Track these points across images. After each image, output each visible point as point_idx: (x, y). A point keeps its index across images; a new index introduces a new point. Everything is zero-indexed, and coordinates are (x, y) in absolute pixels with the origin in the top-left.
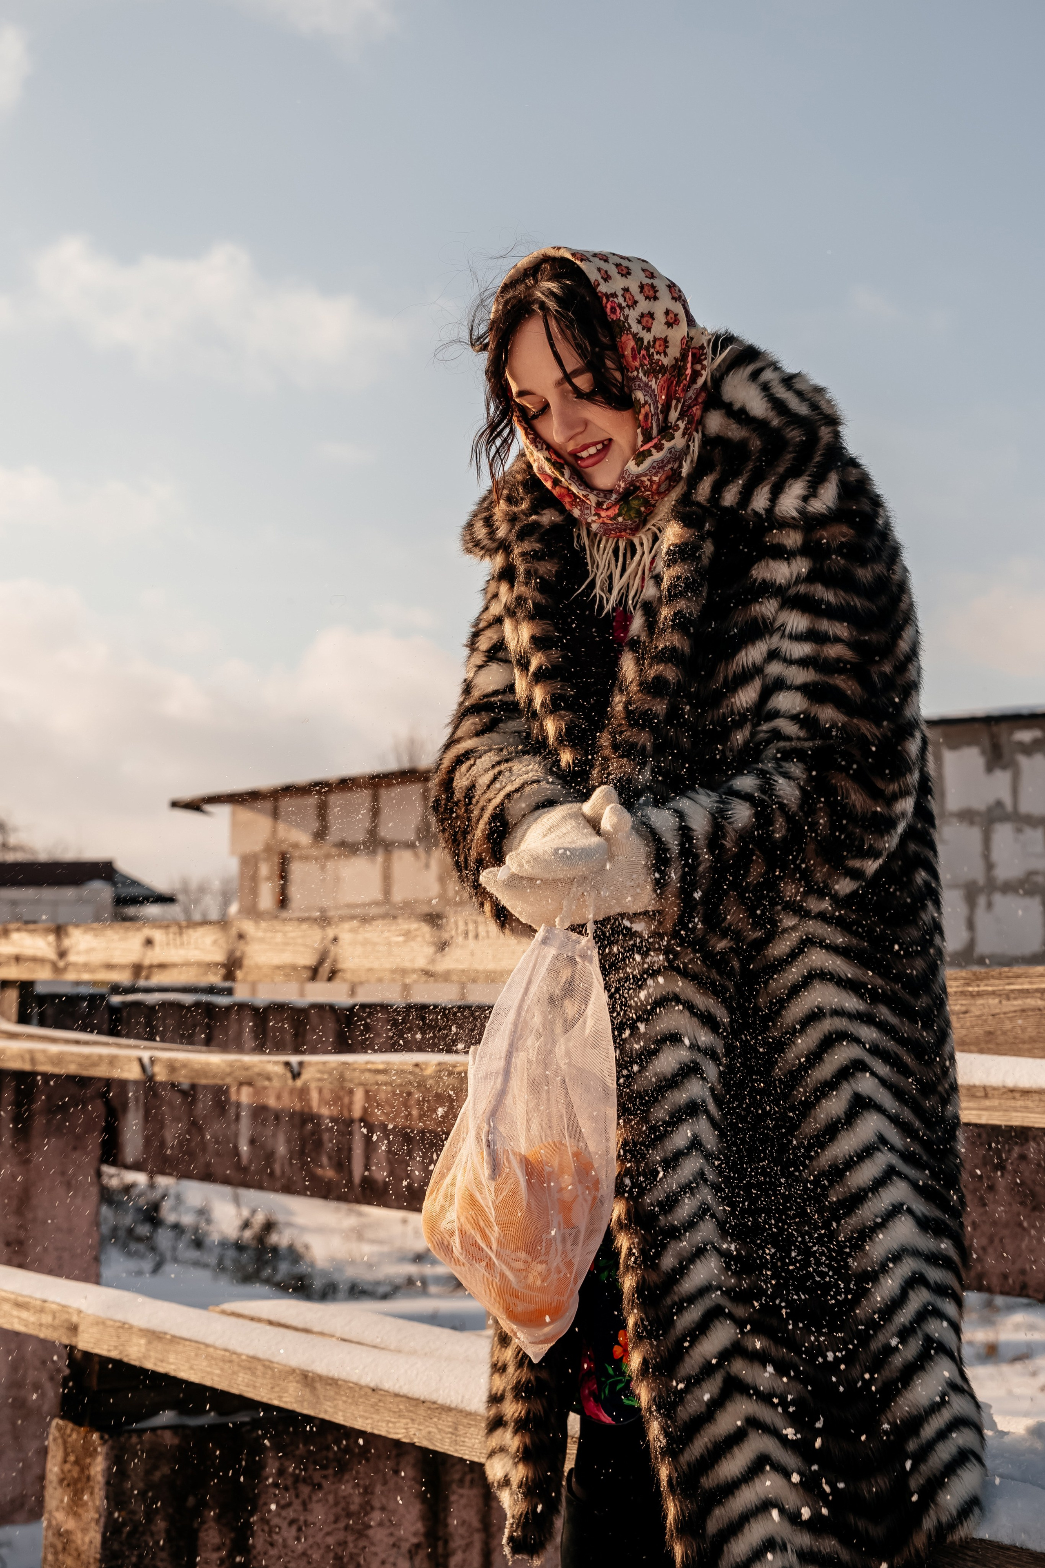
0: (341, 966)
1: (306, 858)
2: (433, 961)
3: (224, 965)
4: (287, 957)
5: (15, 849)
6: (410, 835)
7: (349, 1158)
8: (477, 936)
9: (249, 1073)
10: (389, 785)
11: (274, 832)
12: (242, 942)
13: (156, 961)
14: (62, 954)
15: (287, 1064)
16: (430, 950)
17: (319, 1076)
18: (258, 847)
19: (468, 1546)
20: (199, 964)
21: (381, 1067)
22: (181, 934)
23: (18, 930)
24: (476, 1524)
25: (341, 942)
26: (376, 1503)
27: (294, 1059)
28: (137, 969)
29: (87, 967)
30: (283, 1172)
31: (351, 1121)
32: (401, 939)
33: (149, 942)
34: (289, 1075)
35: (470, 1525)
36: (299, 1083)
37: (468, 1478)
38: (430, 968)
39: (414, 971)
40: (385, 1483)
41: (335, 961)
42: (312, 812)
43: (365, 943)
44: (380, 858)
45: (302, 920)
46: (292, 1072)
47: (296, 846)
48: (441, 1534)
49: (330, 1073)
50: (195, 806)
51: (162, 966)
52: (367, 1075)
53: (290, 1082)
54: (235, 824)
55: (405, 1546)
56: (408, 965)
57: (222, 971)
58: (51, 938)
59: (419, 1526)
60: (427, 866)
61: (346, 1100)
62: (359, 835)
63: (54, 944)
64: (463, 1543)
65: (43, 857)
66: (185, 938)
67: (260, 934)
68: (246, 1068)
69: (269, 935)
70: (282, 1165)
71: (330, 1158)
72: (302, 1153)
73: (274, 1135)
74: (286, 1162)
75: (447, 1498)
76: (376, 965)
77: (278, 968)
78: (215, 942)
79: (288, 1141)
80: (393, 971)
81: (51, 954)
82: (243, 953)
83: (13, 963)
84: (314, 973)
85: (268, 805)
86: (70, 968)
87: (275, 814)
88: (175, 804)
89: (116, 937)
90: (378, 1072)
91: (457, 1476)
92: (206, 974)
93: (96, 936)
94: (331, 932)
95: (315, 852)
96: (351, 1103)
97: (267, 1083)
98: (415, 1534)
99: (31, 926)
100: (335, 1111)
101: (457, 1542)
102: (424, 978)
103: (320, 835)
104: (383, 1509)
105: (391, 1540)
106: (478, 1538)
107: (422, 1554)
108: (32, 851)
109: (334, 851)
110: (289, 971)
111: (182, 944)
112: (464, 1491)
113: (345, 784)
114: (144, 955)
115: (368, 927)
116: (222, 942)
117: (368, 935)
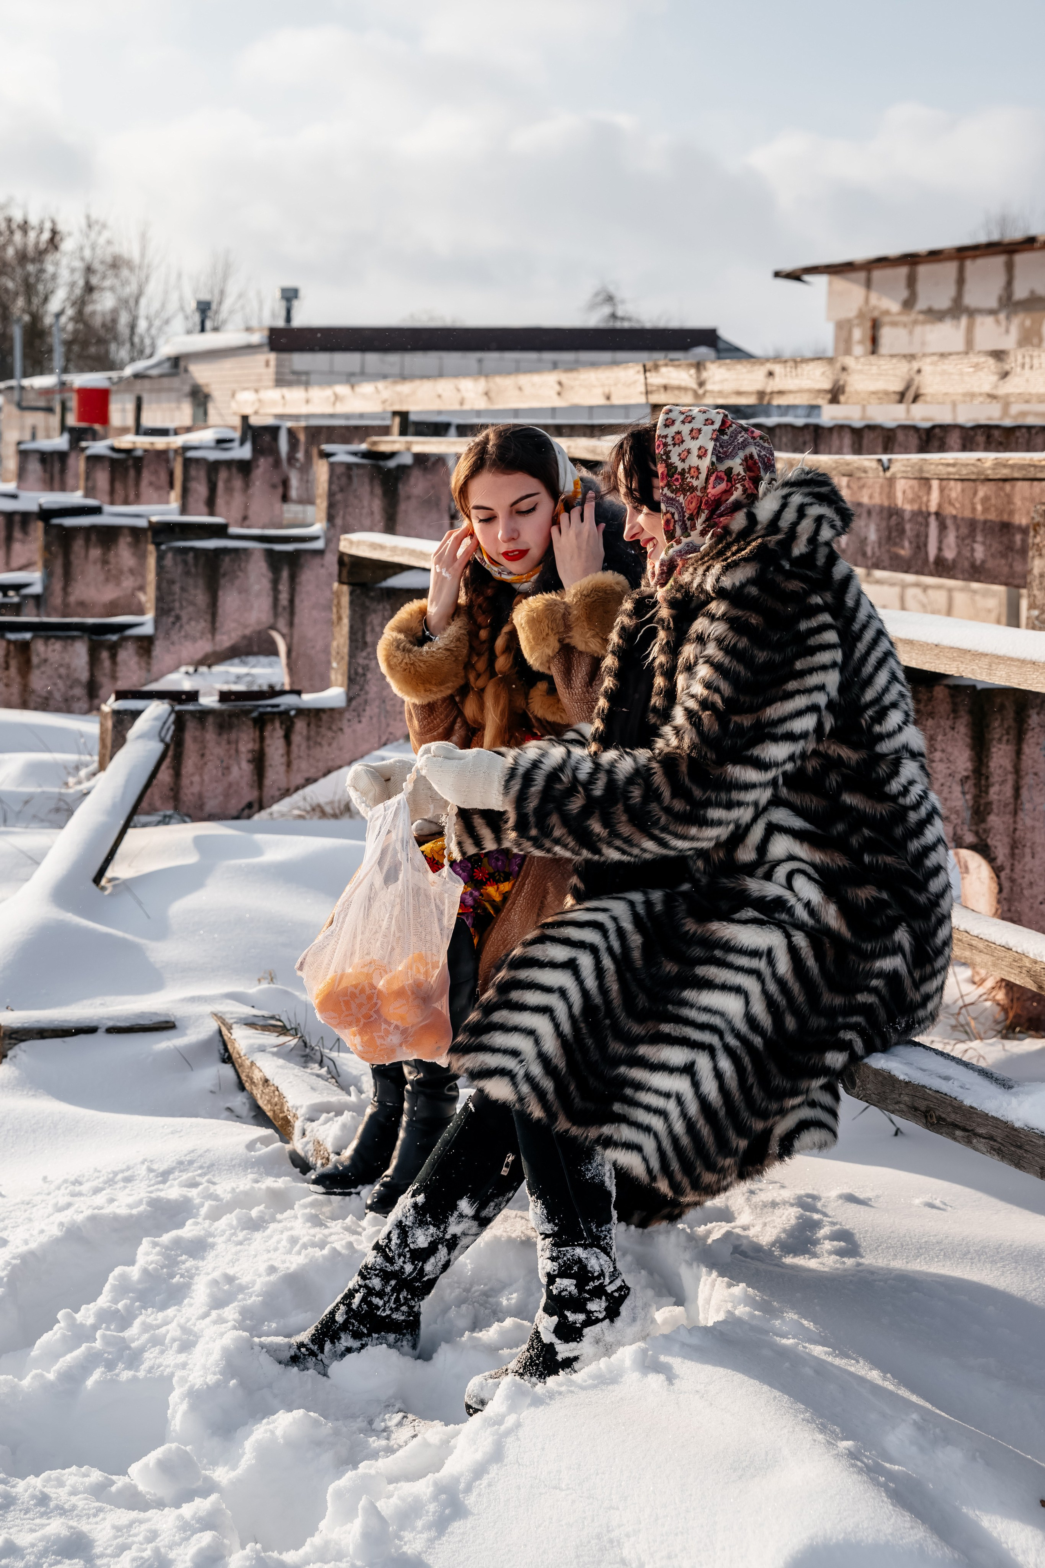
0: (922, 391)
1: (894, 324)
2: (996, 387)
3: (830, 391)
4: (880, 385)
5: (623, 319)
6: (993, 303)
7: (926, 545)
8: (1031, 367)
9: (850, 467)
10: (975, 257)
11: (867, 300)
12: (845, 373)
13: (776, 389)
14: (701, 384)
15: (880, 461)
16: (994, 378)
17: (903, 469)
18: (852, 313)
19: (1003, 782)
20: (810, 391)
21: (951, 461)
22: (796, 368)
23: (666, 365)
24: (1009, 767)
25: (923, 373)
26: (938, 747)
27: (885, 457)
28: (761, 394)
29: (720, 393)
30: (873, 553)
31: (929, 514)
32: (971, 370)
33: (771, 374)
34: (881, 468)
35: (1005, 769)
36: (888, 474)
37: (1005, 738)
38: (994, 392)
39: (981, 394)
40: (945, 735)
41: (918, 388)
42: (903, 283)
43: (944, 373)
44: (964, 320)
45: (892, 356)
46: (883, 465)
47: (887, 312)
48: (984, 771)
49: (912, 467)
50: (795, 276)
51: (781, 393)
52: (940, 467)
53: (881, 473)
54: (831, 293)
55: (958, 777)
56: (976, 390)
57: (829, 396)
58: (693, 371)
59: (969, 765)
60: (1007, 331)
61: (925, 499)
62: (943, 302)
63: (695, 376)
64: (1000, 779)
65: (648, 324)
66: (799, 370)
67: (859, 367)
68: (848, 464)
69: (867, 367)
70: (873, 548)
71: (910, 543)
72: (889, 538)
73: (867, 526)
74: (876, 545)
75: (989, 749)
76: (951, 390)
77: (874, 393)
78: (823, 373)
79: (878, 530)
80: (965, 395)
81: (694, 385)
82: (845, 382)
83: (662, 390)
84: (901, 397)
85: (862, 275)
86: (708, 395)
87: (868, 284)
88: (777, 274)
89: (744, 370)
90: (948, 465)
91: (997, 736)
92: (816, 398)
93: (729, 369)
94: (915, 365)
95: (904, 318)
96: (928, 501)
97: (863, 475)
98: (965, 770)
99: (677, 363)
100: (916, 507)
101: (995, 779)
102: (989, 400)
103: (908, 304)
104: (943, 751)
105: (949, 771)
106: (1011, 779)
107: (971, 783)
108: (638, 321)
109: (921, 317)
110: (883, 396)
111: (797, 375)
112: (1003, 746)
113: (935, 256)
114: (767, 384)
115: (946, 361)
116: (829, 373)
117: (945, 367)
